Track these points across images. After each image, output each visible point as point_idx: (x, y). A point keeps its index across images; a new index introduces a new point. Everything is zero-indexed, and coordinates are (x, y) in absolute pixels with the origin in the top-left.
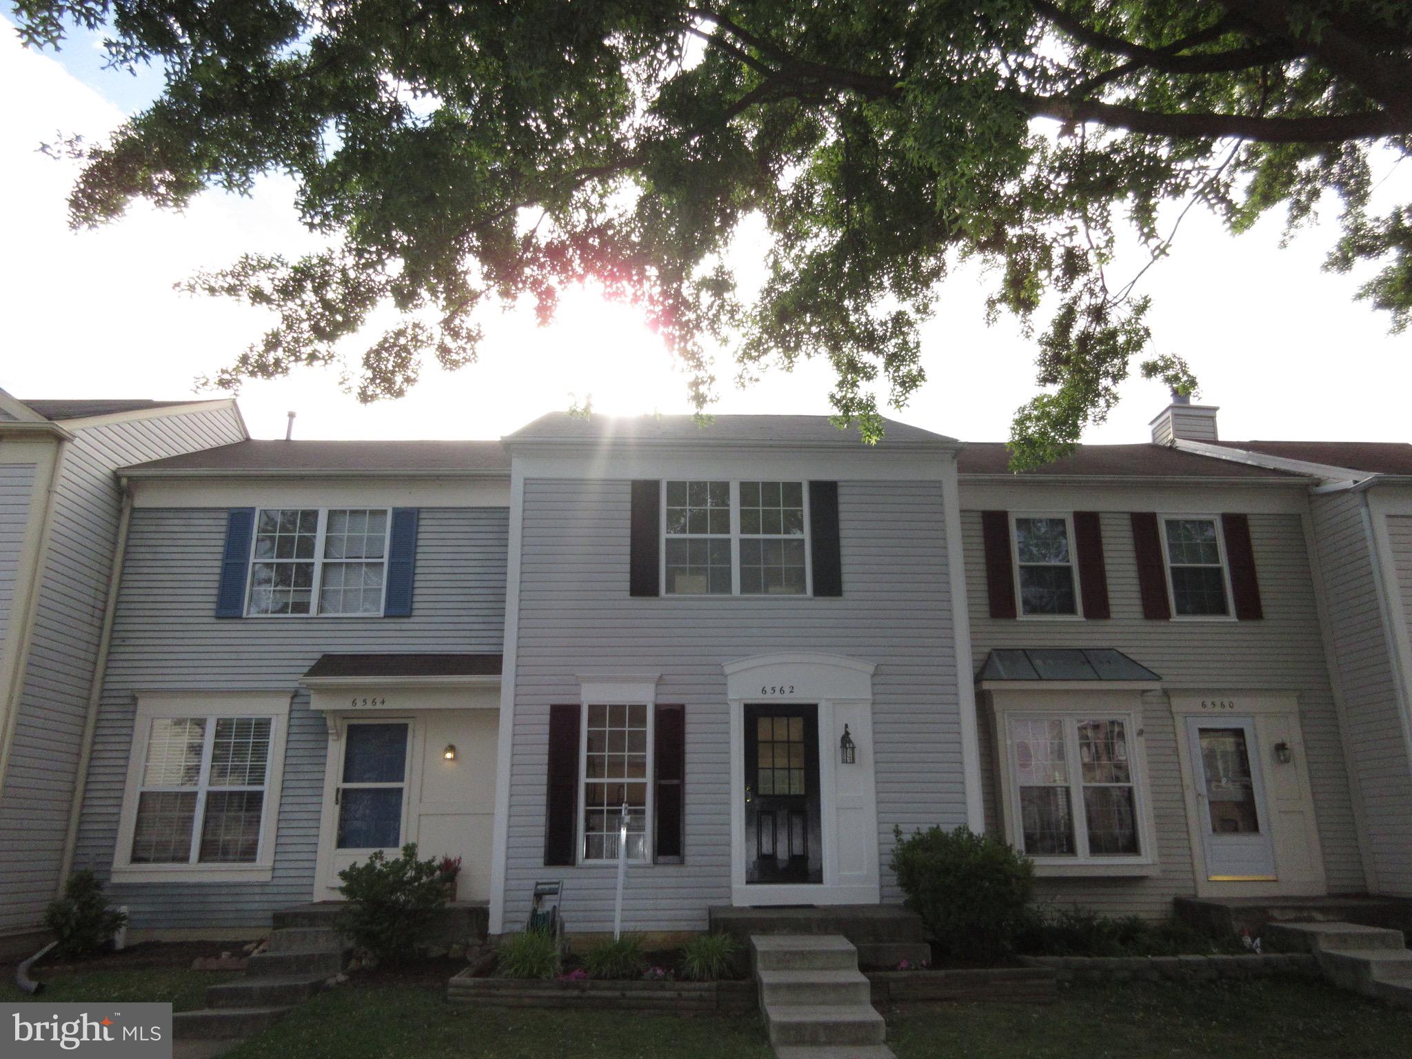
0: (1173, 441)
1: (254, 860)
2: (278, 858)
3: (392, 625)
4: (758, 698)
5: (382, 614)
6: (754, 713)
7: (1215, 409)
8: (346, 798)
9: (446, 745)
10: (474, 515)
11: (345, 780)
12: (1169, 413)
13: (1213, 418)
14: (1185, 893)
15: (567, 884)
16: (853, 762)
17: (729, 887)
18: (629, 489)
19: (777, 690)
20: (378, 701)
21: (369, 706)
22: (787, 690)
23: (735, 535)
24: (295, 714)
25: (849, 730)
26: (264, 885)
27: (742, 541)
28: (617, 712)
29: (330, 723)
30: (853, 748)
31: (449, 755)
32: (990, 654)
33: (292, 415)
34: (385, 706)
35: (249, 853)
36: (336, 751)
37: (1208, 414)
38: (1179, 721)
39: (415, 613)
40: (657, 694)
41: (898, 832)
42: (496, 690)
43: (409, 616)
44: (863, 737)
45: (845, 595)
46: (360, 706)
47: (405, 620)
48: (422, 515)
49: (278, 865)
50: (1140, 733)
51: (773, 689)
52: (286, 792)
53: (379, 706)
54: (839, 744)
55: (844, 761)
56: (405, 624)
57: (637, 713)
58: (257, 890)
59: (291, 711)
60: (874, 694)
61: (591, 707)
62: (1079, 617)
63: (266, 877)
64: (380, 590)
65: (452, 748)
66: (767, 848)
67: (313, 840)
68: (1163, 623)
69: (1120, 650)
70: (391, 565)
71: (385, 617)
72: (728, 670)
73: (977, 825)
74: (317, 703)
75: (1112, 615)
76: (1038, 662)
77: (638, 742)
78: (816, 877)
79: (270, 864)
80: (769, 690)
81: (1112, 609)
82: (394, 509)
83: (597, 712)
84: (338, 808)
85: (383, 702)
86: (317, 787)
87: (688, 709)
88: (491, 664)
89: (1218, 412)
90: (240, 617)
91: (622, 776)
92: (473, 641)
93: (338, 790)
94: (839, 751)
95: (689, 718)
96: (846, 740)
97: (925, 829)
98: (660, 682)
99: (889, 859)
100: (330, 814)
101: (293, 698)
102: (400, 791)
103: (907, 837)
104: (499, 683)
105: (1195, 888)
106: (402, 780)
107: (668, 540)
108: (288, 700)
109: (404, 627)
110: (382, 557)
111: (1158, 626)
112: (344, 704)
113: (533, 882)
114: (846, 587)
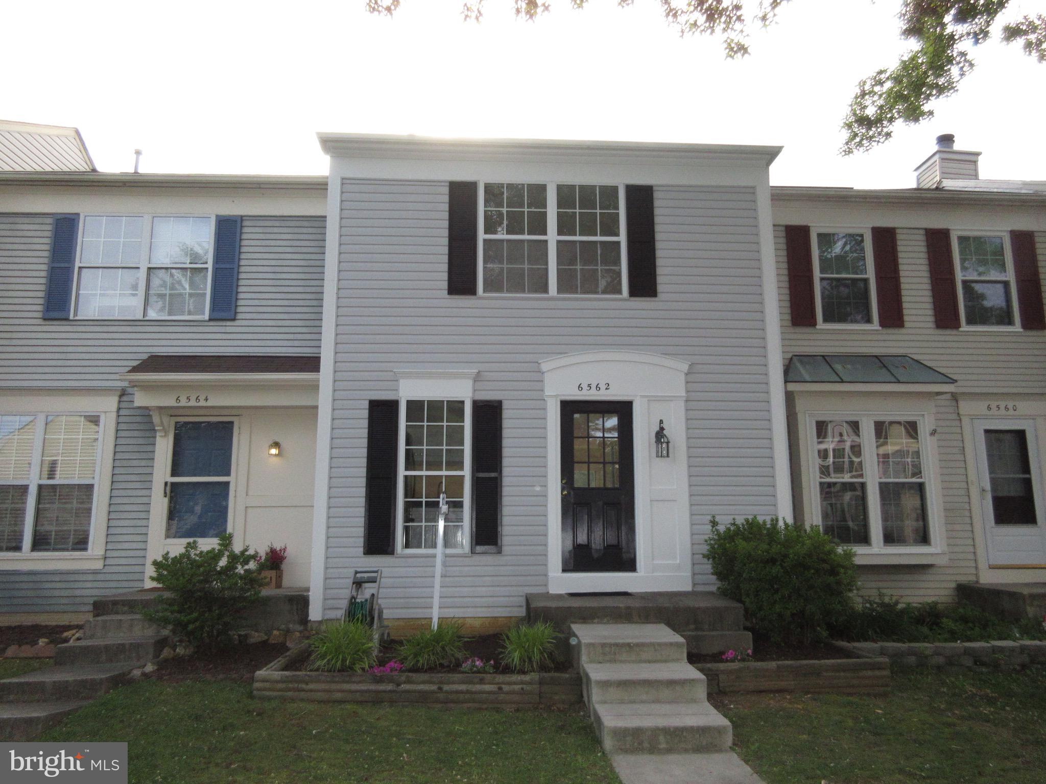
0: (940, 182)
1: (85, 549)
2: (109, 547)
3: (215, 327)
4: (574, 395)
5: (207, 317)
6: (569, 408)
7: (978, 154)
8: (175, 492)
9: (271, 442)
10: (298, 224)
11: (174, 473)
12: (937, 157)
13: (975, 162)
14: (966, 578)
15: (386, 572)
16: (668, 456)
17: (546, 575)
18: (446, 190)
19: (593, 387)
20: (202, 398)
21: (193, 403)
22: (603, 387)
23: (552, 236)
24: (122, 412)
25: (665, 425)
26: (95, 572)
27: (559, 242)
28: (435, 407)
29: (156, 419)
30: (668, 443)
31: (274, 451)
32: (791, 359)
33: (138, 153)
34: (209, 403)
35: (81, 543)
36: (164, 448)
37: (970, 160)
38: (966, 421)
39: (239, 316)
40: (475, 391)
41: (714, 523)
42: (314, 387)
43: (234, 320)
44: (676, 432)
45: (661, 296)
46: (183, 402)
47: (229, 323)
48: (245, 223)
49: (109, 554)
50: (933, 433)
51: (589, 386)
52: (116, 486)
53: (202, 403)
54: (653, 439)
55: (659, 455)
56: (230, 327)
57: (456, 408)
58: (90, 577)
59: (119, 409)
60: (687, 392)
61: (409, 403)
62: (875, 325)
63: (99, 565)
64: (205, 294)
65: (276, 445)
66: (582, 538)
67: (143, 530)
68: (954, 332)
69: (916, 357)
70: (216, 271)
71: (210, 320)
72: (544, 367)
73: (785, 514)
74: (141, 400)
75: (907, 324)
76: (838, 367)
77: (456, 436)
78: (629, 565)
79: (102, 552)
80: (585, 386)
81: (906, 318)
82: (217, 216)
83: (415, 407)
84: (166, 500)
85: (206, 400)
86: (147, 483)
87: (505, 405)
88: (311, 364)
89: (980, 158)
90: (67, 319)
91: (441, 470)
92: (296, 343)
93: (166, 484)
94: (654, 445)
95: (506, 414)
96: (660, 435)
97: (740, 521)
98: (477, 378)
99: (705, 549)
100: (159, 505)
101: (120, 396)
102: (227, 484)
103: (722, 528)
104: (318, 380)
105: (977, 575)
106: (228, 474)
107: (485, 241)
108: (116, 399)
109: (229, 329)
110: (206, 263)
111: (948, 335)
112: (168, 401)
113: (352, 571)
114: (660, 288)
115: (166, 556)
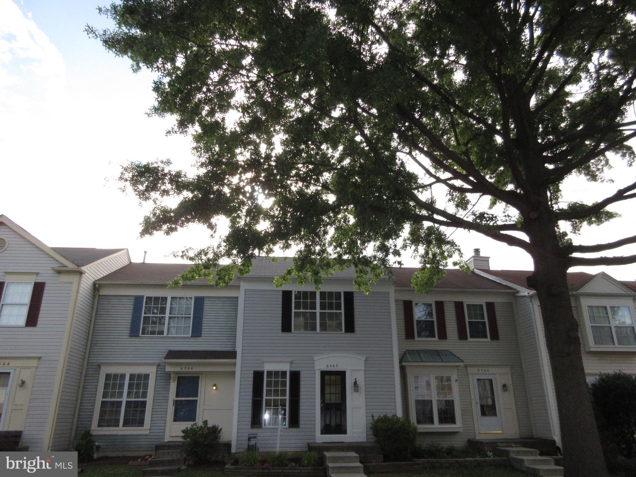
0: (473, 269)
1: (143, 426)
2: (152, 425)
3: (193, 340)
4: (325, 368)
5: (190, 335)
6: (324, 374)
7: (489, 258)
8: (176, 403)
9: (213, 384)
10: (224, 300)
11: (177, 396)
12: (472, 259)
13: (488, 261)
14: (471, 437)
15: (259, 434)
16: (358, 391)
17: (315, 436)
18: (281, 293)
19: (332, 366)
20: (190, 368)
21: (187, 370)
22: (335, 366)
23: (318, 310)
24: (158, 372)
25: (357, 380)
26: (146, 435)
27: (320, 313)
28: (277, 373)
29: (172, 376)
30: (358, 387)
31: (214, 388)
32: (405, 352)
33: (145, 252)
34: (193, 370)
35: (141, 423)
36: (173, 386)
37: (486, 259)
38: (470, 376)
39: (202, 335)
40: (290, 367)
41: (373, 416)
42: (235, 364)
43: (200, 336)
44: (361, 382)
45: (356, 332)
46: (183, 370)
47: (198, 338)
48: (206, 299)
49: (152, 428)
50: (456, 381)
51: (331, 365)
52: (155, 401)
53: (190, 370)
54: (353, 385)
55: (355, 391)
56: (199, 339)
57: (284, 373)
58: (145, 437)
59: (157, 371)
60: (365, 367)
61: (268, 372)
62: (436, 339)
63: (148, 432)
64: (190, 326)
65: (215, 385)
66: (328, 422)
67: (165, 419)
68: (466, 341)
69: (451, 351)
70: (194, 317)
71: (192, 336)
72: (315, 359)
73: (400, 414)
74: (168, 369)
75: (448, 338)
76: (422, 355)
77: (284, 383)
78: (345, 432)
79: (149, 427)
80: (329, 366)
81: (448, 336)
82: (195, 297)
83: (270, 373)
84: (174, 407)
85: (192, 369)
86: (167, 400)
87: (301, 372)
88: (232, 355)
89: (490, 259)
90: (138, 336)
91: (278, 396)
92: (223, 346)
93: (174, 400)
94: (353, 387)
95: (301, 376)
96: (355, 383)
97: (382, 415)
98: (291, 363)
99: (370, 425)
100: (171, 409)
101: (158, 366)
102: (197, 401)
103: (376, 418)
104: (236, 362)
105: (475, 436)
106: (197, 396)
107: (295, 312)
108: (156, 367)
109: (198, 340)
110: (190, 315)
111: (463, 342)
112: (178, 369)
113: (248, 434)
114: (356, 329)
115: (187, 428)
